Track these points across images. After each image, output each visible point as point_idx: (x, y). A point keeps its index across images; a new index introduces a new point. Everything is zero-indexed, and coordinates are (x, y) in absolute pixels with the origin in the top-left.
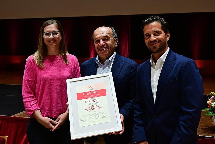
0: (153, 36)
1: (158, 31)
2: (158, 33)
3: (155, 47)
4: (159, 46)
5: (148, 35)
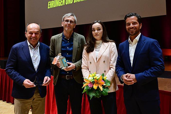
1: (135, 22)
2: (135, 23)
4: (135, 31)
5: (128, 24)
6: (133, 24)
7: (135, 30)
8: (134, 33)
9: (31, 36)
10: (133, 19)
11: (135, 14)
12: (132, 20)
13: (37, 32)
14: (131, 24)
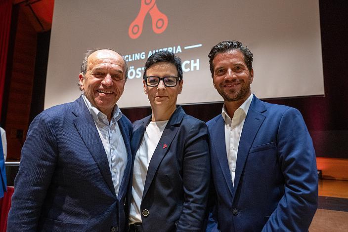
0: (231, 72)
1: (240, 65)
2: (238, 68)
3: (232, 91)
4: (240, 89)
5: (221, 71)
6: (234, 70)
7: (239, 86)
8: (237, 93)
9: (99, 83)
10: (234, 56)
11: (238, 43)
12: (232, 61)
13: (117, 73)
14: (230, 70)
